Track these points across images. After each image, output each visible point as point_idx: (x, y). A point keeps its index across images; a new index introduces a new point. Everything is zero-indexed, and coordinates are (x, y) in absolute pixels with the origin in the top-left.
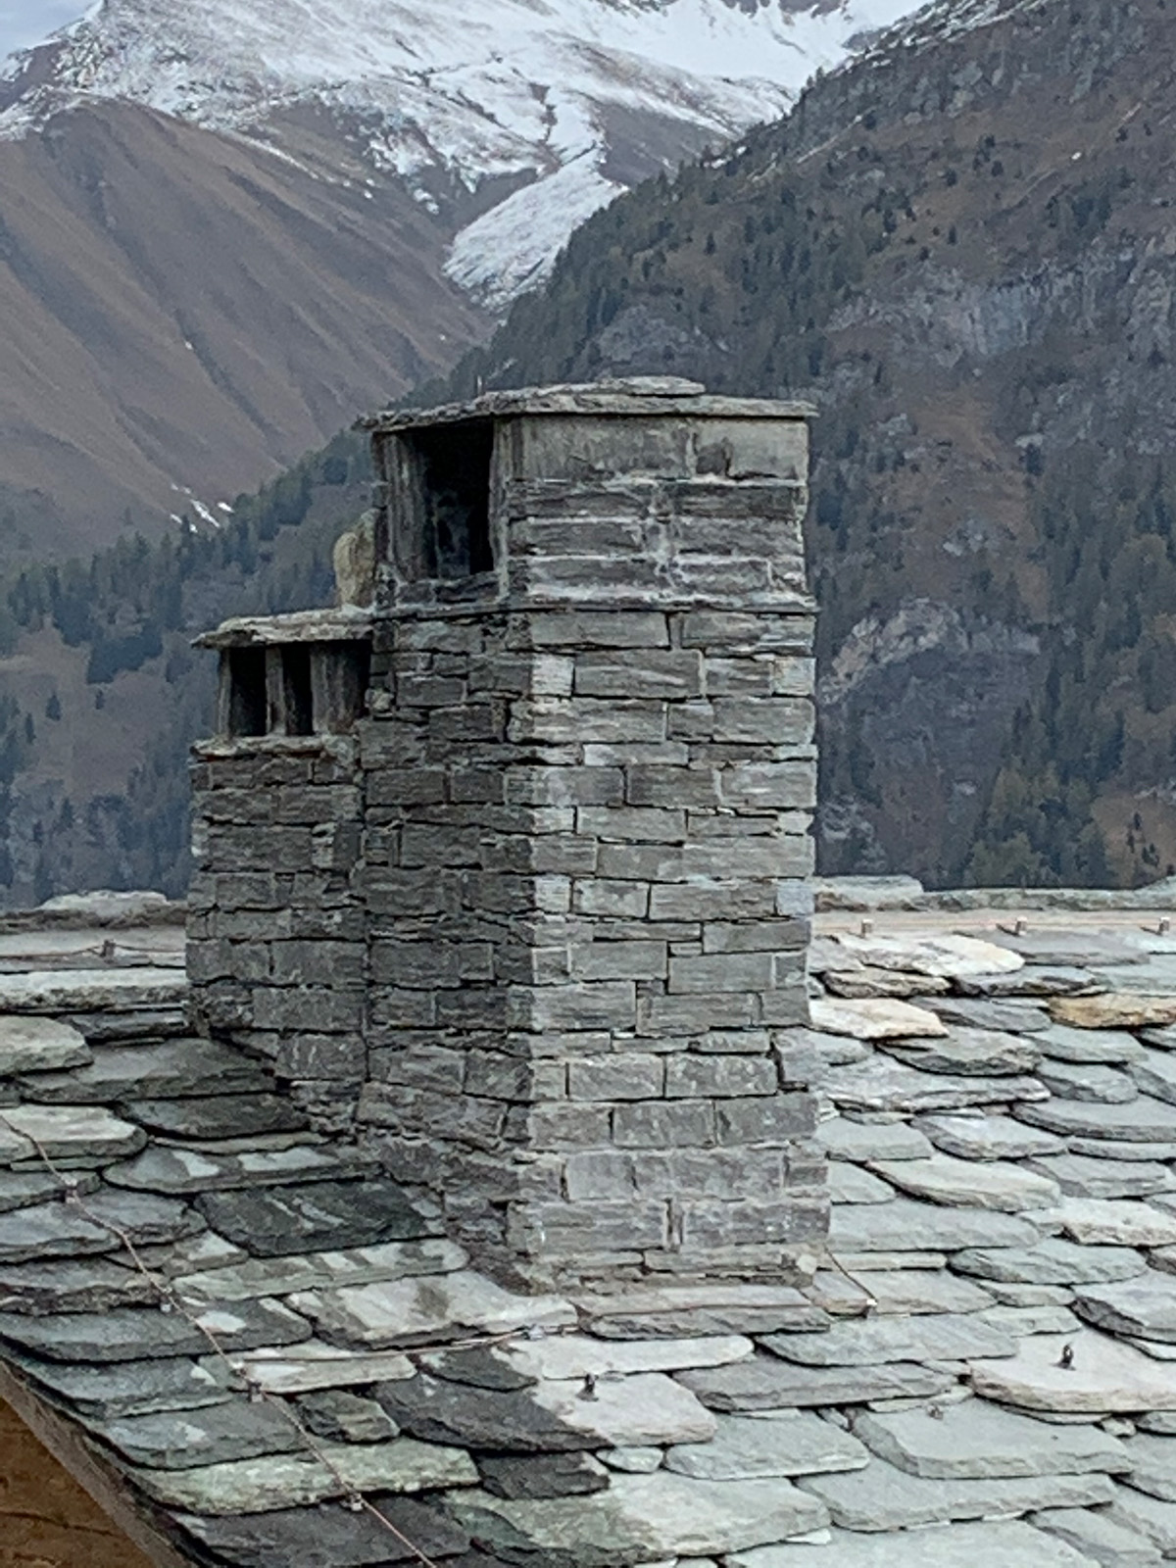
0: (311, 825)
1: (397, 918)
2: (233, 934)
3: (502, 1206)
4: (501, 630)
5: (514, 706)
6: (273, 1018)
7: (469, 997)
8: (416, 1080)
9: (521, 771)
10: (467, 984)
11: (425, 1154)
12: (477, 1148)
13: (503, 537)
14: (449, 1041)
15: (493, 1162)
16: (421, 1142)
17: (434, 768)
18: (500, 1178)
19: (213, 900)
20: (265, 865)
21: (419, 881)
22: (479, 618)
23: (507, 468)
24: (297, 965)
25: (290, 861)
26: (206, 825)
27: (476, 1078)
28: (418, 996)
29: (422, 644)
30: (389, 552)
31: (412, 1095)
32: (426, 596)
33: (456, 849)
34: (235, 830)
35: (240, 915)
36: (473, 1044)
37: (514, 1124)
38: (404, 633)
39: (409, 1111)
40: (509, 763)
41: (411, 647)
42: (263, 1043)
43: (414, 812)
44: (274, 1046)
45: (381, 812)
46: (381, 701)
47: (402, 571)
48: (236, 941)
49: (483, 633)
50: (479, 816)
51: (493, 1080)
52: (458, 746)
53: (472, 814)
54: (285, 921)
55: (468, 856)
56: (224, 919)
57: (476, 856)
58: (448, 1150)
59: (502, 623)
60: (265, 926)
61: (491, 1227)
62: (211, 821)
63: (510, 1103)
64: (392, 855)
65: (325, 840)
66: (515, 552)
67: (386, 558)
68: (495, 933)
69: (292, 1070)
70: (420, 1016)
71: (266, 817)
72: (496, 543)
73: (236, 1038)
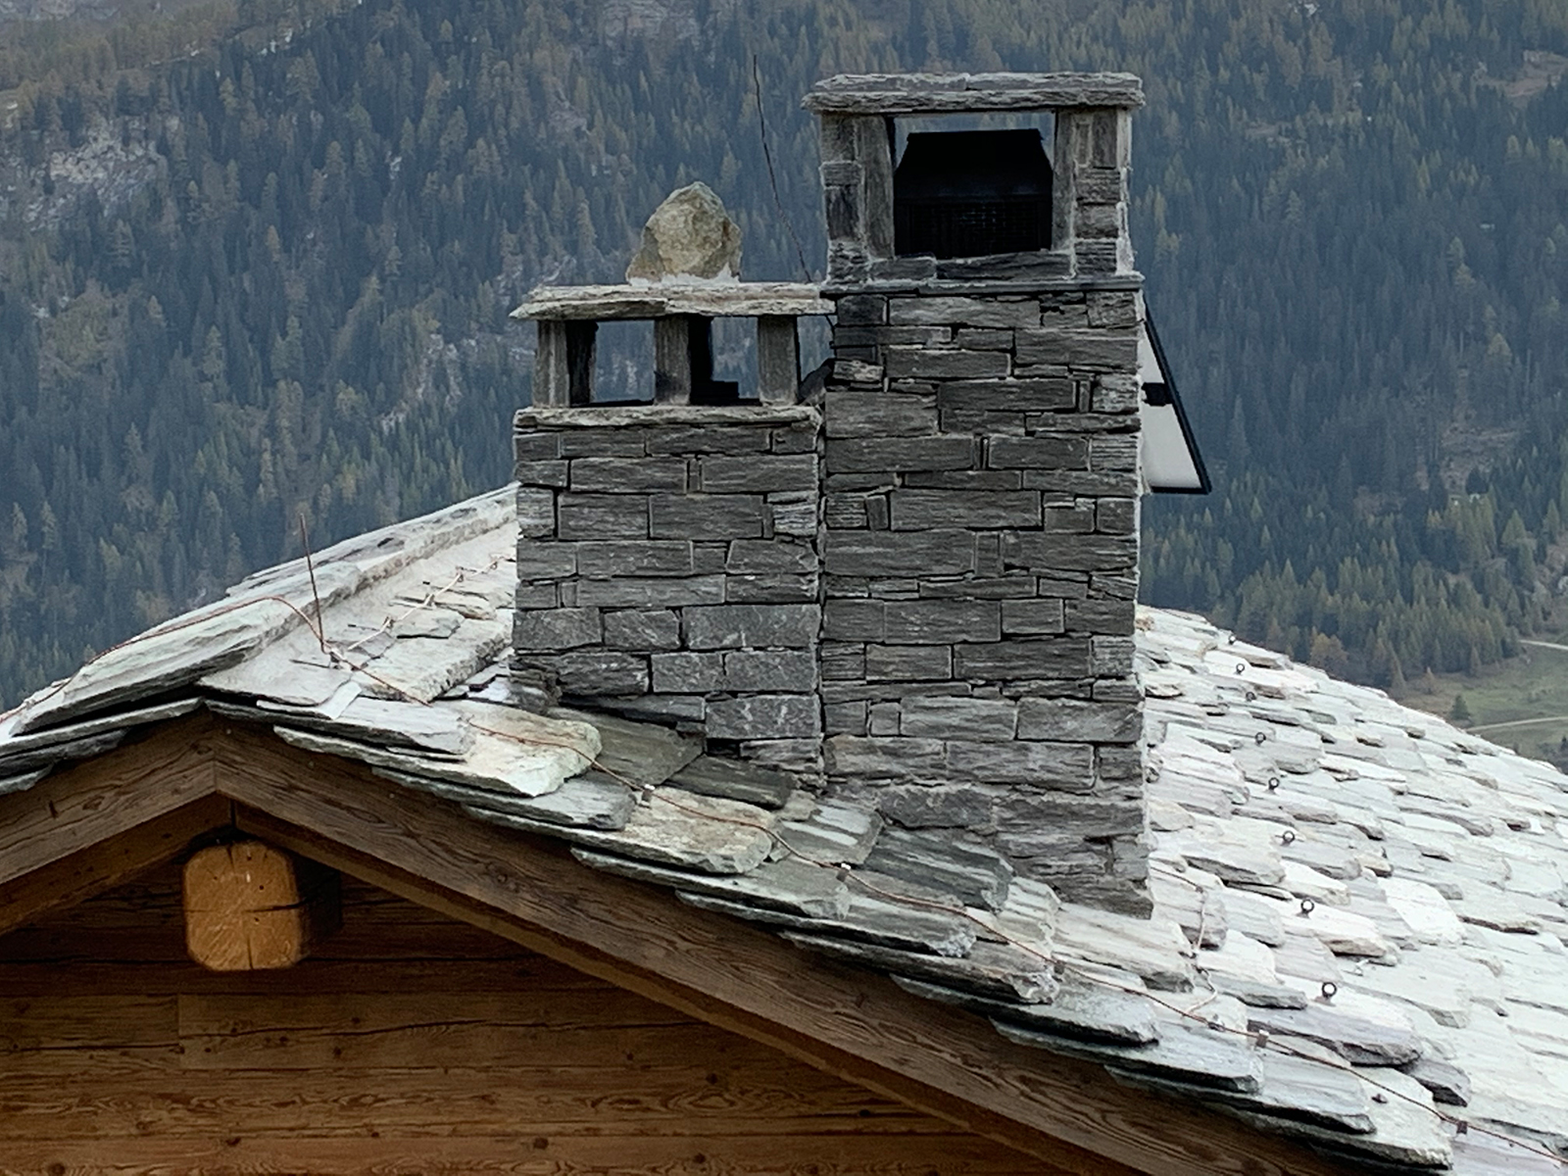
0: (765, 494)
1: (873, 579)
2: (611, 602)
3: (1107, 841)
4: (1082, 307)
5: (1105, 380)
6: (710, 678)
7: (1009, 648)
8: (933, 730)
9: (1116, 441)
10: (1006, 637)
11: (964, 799)
12: (1052, 787)
13: (1072, 219)
14: (977, 692)
15: (1088, 800)
16: (952, 788)
17: (954, 436)
18: (1104, 814)
19: (570, 568)
20: (675, 532)
21: (920, 543)
22: (1033, 296)
23: (1083, 156)
24: (736, 629)
25: (724, 530)
26: (547, 495)
27: (1038, 724)
28: (923, 652)
29: (939, 318)
30: (860, 229)
31: (935, 745)
32: (920, 272)
33: (992, 512)
34: (611, 500)
35: (622, 583)
36: (1030, 693)
37: (1117, 764)
38: (898, 307)
39: (928, 761)
40: (1097, 431)
41: (915, 322)
42: (672, 707)
43: (916, 478)
44: (699, 709)
45: (859, 479)
46: (867, 373)
47: (878, 247)
48: (614, 609)
49: (1044, 310)
50: (1042, 482)
51: (1070, 725)
52: (1006, 416)
53: (1027, 479)
54: (713, 586)
55: (1017, 518)
56: (592, 587)
57: (1035, 518)
58: (1004, 793)
59: (1082, 301)
60: (670, 592)
61: (1090, 860)
62: (557, 491)
63: (1097, 745)
64: (877, 520)
65: (802, 507)
66: (1086, 235)
67: (850, 234)
68: (1073, 590)
69: (741, 730)
70: (925, 670)
71: (675, 486)
72: (1062, 226)
73: (610, 704)
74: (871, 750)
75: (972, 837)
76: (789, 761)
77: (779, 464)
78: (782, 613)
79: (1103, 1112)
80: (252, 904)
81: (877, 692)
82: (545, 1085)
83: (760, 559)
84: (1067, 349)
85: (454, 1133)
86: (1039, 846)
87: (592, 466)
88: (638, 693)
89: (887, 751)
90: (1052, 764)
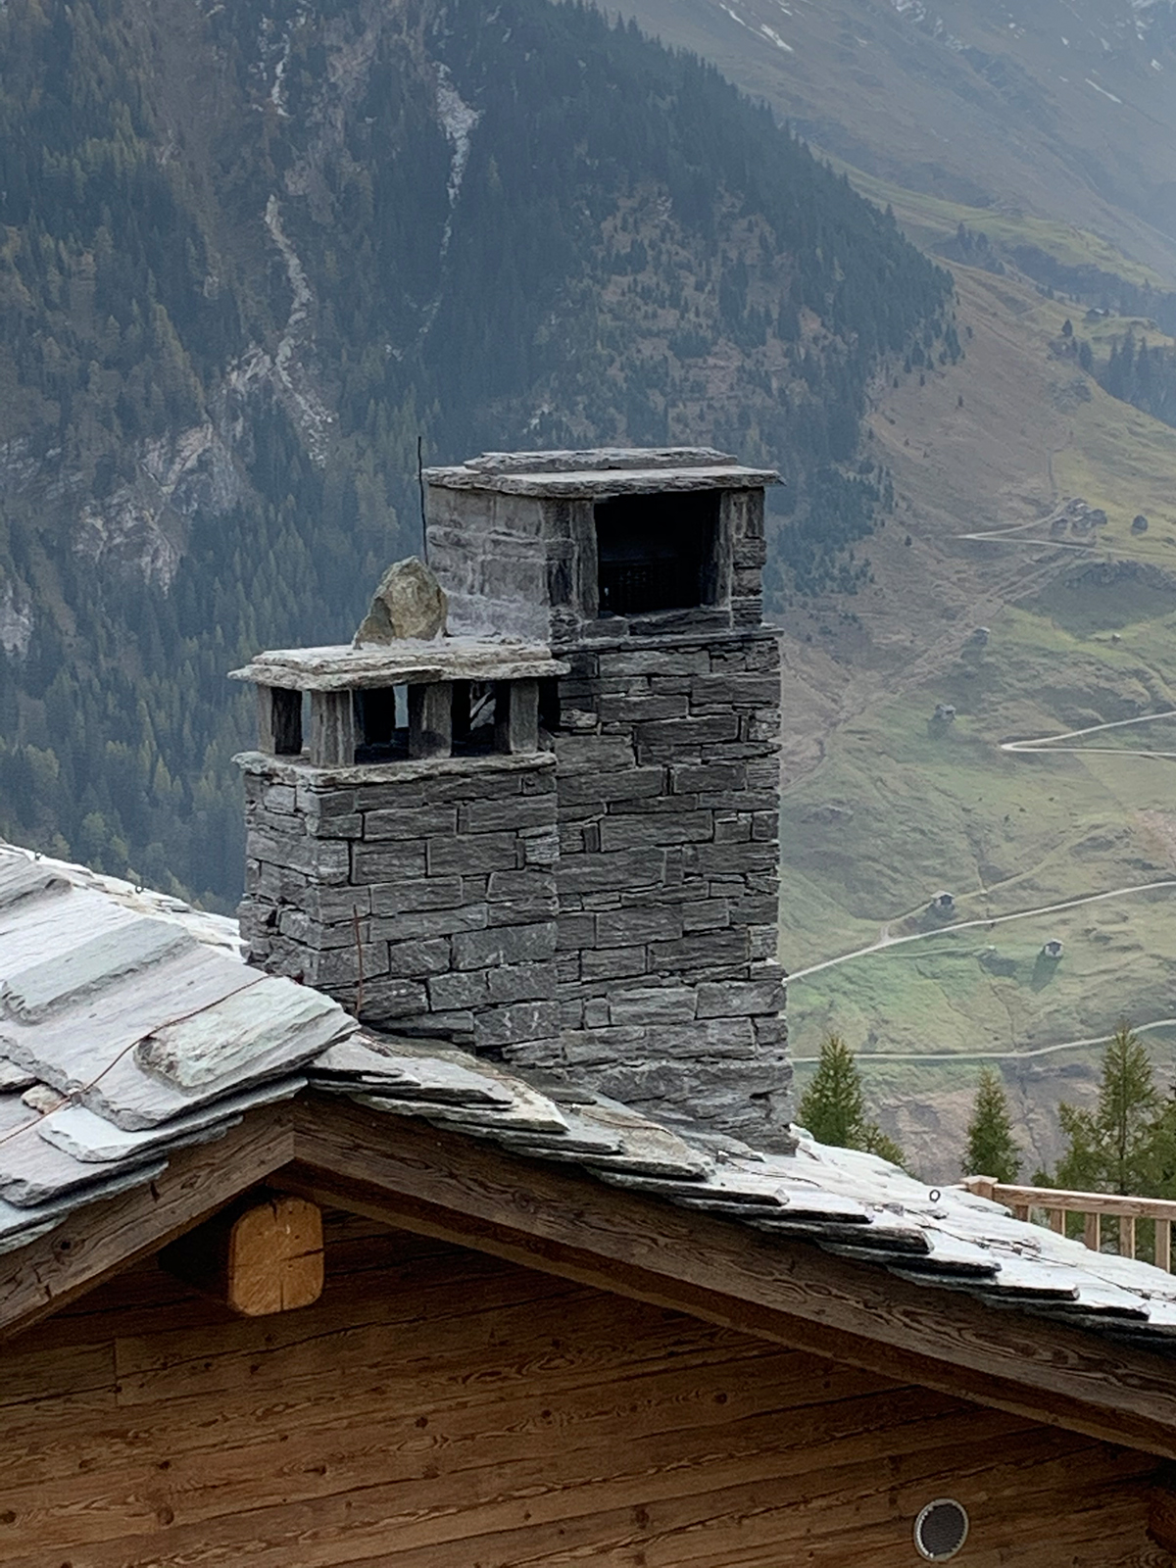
0: (516, 830)
1: (586, 894)
2: (398, 936)
3: (766, 1096)
4: (740, 655)
5: (759, 714)
6: (475, 994)
7: (686, 943)
8: (636, 1019)
9: (765, 764)
10: (686, 934)
11: (663, 1074)
12: (725, 1056)
13: (731, 579)
14: (665, 982)
15: (753, 1064)
16: (654, 1065)
17: (648, 768)
18: (766, 1073)
19: (364, 909)
20: (449, 870)
21: (621, 860)
22: (704, 647)
23: (738, 528)
24: (496, 949)
25: (487, 864)
26: (344, 845)
27: (711, 1005)
28: (625, 953)
29: (638, 670)
30: (573, 597)
31: (637, 1031)
32: (617, 631)
33: (676, 830)
34: (397, 846)
35: (404, 918)
36: (705, 980)
37: (771, 1031)
38: (605, 662)
39: (635, 1045)
40: (753, 757)
41: (619, 674)
42: (446, 1022)
43: (620, 806)
44: (467, 1021)
45: (579, 810)
46: (585, 719)
47: (587, 611)
48: (398, 941)
49: (712, 657)
50: (714, 802)
51: (736, 1002)
52: (687, 749)
53: (702, 800)
54: (476, 914)
55: (694, 834)
56: (381, 924)
57: (708, 834)
58: (690, 1065)
59: (740, 649)
60: (441, 923)
61: (756, 1114)
62: (351, 841)
63: (753, 1016)
64: (591, 842)
65: (549, 840)
66: (740, 593)
67: (567, 602)
68: (733, 890)
69: (502, 1036)
70: (626, 967)
71: (448, 829)
72: (724, 587)
73: (396, 1025)
74: (590, 1040)
75: (665, 1105)
76: (542, 1059)
77: (531, 803)
78: (531, 932)
79: (959, 1330)
80: (288, 1253)
81: (589, 990)
82: (424, 1369)
83: (516, 887)
84: (730, 690)
85: (350, 1426)
86: (723, 1106)
87: (381, 818)
88: (421, 1012)
89: (604, 1041)
90: (727, 1037)
